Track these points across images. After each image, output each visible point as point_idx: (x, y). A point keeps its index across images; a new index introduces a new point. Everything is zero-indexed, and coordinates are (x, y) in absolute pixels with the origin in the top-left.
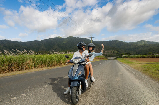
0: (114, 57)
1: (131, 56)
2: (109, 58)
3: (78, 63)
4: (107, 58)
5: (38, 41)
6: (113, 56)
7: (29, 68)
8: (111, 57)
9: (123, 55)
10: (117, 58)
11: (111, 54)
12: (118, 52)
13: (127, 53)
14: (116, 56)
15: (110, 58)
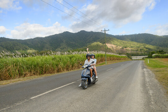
0: (142, 57)
1: (165, 55)
2: (134, 58)
3: (86, 68)
4: (131, 59)
5: (41, 38)
6: (140, 55)
7: (10, 77)
8: (137, 57)
9: (153, 53)
10: (146, 57)
11: (137, 52)
12: (148, 50)
13: (159, 51)
14: (144, 55)
15: (136, 59)
